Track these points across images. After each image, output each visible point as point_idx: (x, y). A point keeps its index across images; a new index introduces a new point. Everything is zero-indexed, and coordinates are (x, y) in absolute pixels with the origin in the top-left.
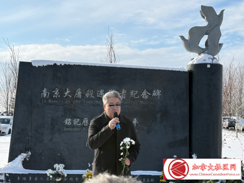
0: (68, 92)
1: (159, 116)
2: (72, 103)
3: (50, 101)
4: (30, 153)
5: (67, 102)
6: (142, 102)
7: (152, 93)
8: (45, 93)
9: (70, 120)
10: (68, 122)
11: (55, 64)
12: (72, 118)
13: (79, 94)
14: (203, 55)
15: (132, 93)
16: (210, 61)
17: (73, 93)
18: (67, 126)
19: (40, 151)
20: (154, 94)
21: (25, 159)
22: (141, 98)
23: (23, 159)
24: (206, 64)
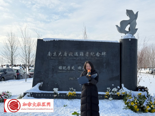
0: (60, 53)
1: (105, 65)
2: (62, 59)
3: (52, 58)
4: (42, 83)
5: (60, 58)
6: (96, 58)
7: (101, 53)
8: (49, 54)
9: (61, 67)
10: (60, 68)
11: (54, 40)
12: (63, 66)
13: (66, 54)
14: (127, 34)
15: (91, 54)
16: (131, 37)
17: (63, 54)
18: (60, 70)
19: (47, 82)
20: (102, 54)
21: (40, 86)
22: (96, 56)
23: (39, 86)
24: (128, 39)
